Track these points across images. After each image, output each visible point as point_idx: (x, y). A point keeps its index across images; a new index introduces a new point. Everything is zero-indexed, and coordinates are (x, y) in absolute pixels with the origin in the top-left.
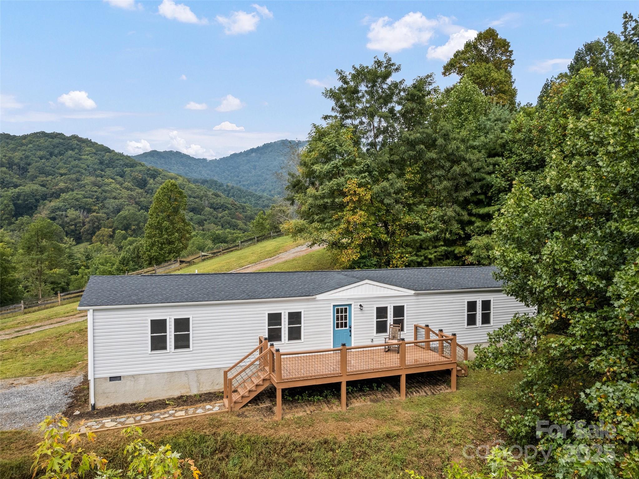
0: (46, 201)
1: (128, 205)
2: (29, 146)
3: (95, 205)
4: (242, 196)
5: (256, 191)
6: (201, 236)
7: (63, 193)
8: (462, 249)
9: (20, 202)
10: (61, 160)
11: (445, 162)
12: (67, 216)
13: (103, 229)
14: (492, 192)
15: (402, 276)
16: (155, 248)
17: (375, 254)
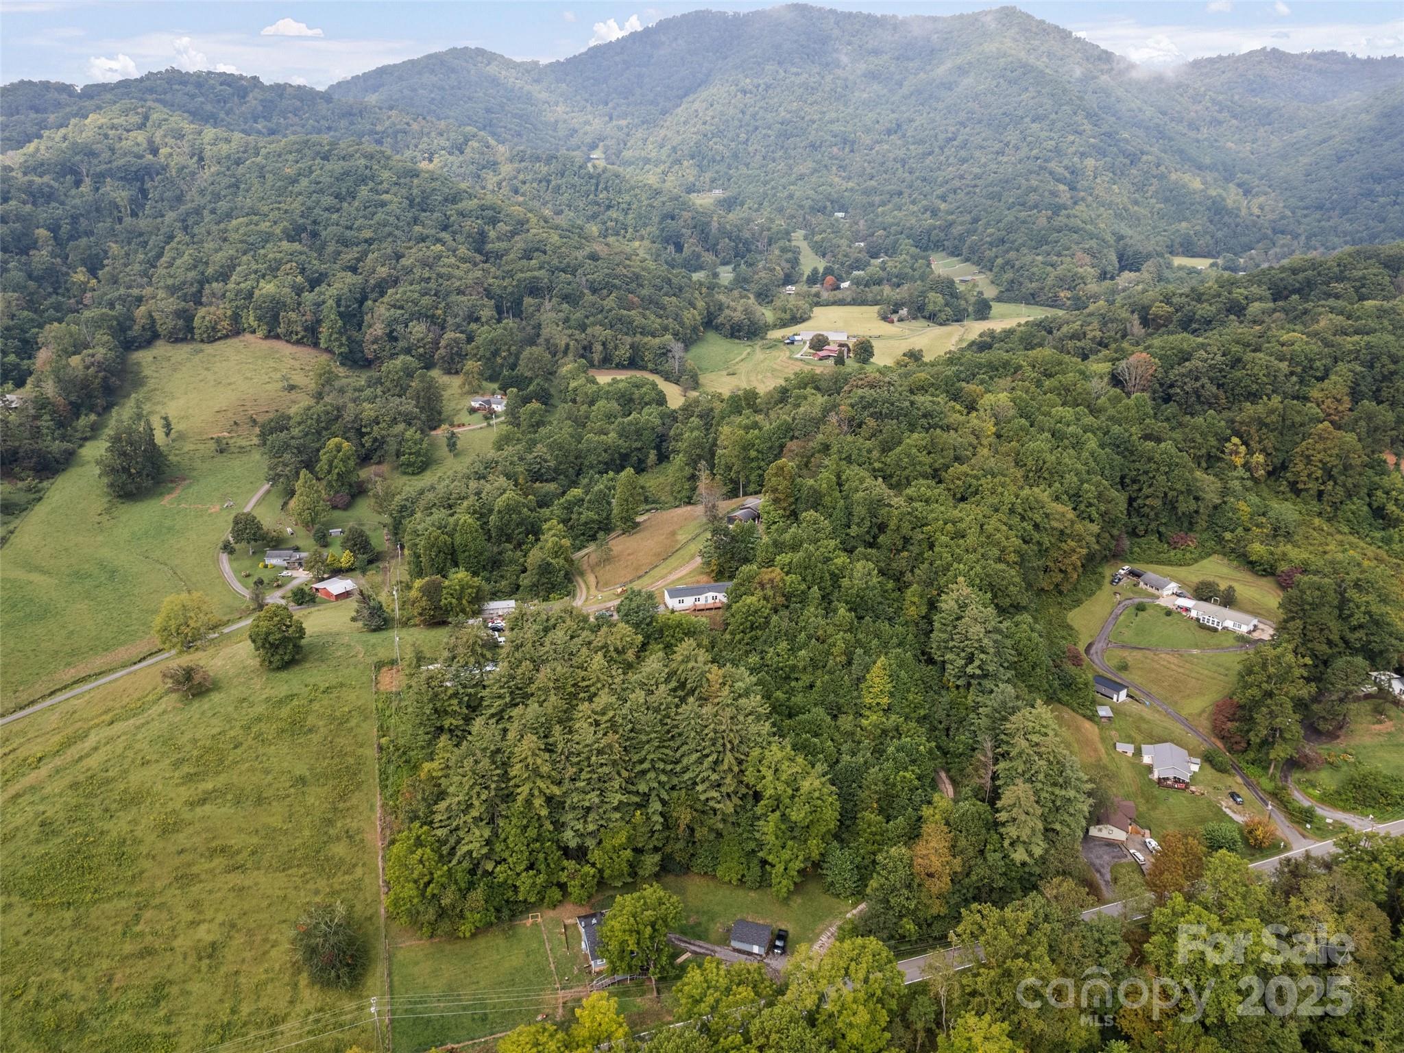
0: (370, 303)
3: (437, 308)
7: (389, 287)
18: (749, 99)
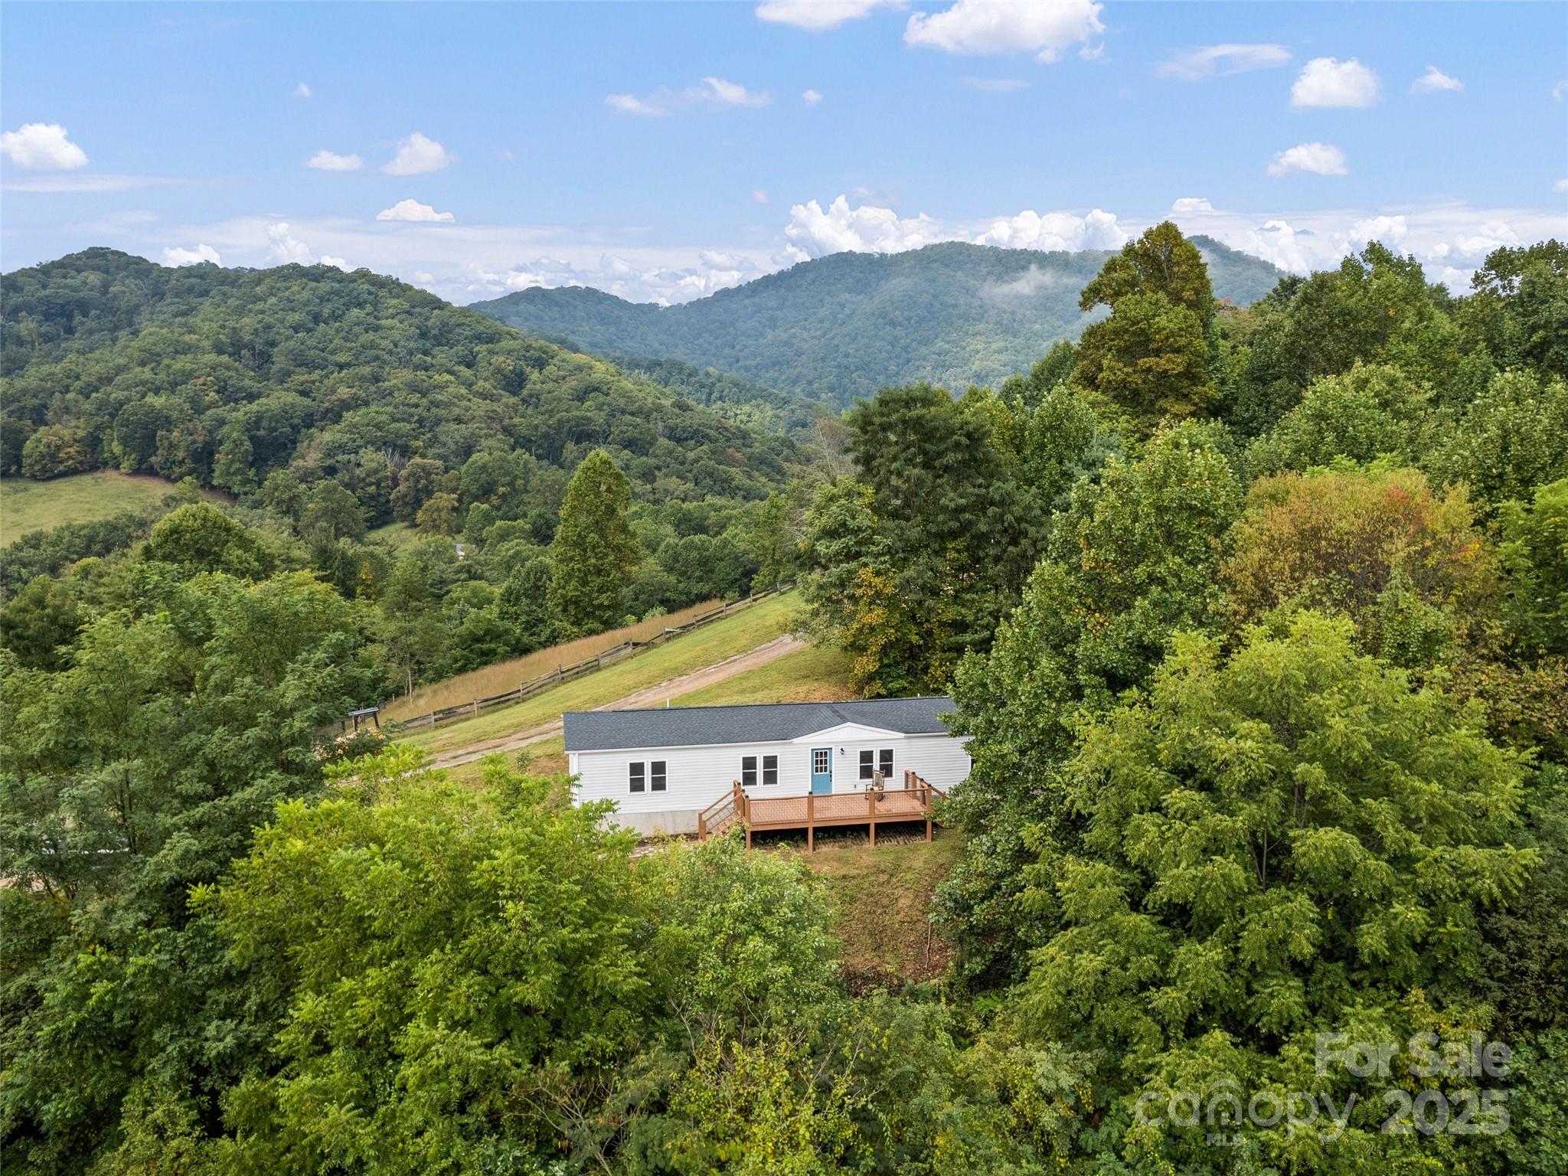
0: (312, 430)
1: (487, 436)
3: (416, 438)
4: (742, 399)
6: (650, 515)
7: (348, 410)
9: (262, 433)
10: (338, 331)
12: (359, 465)
13: (437, 494)
18: (899, 331)
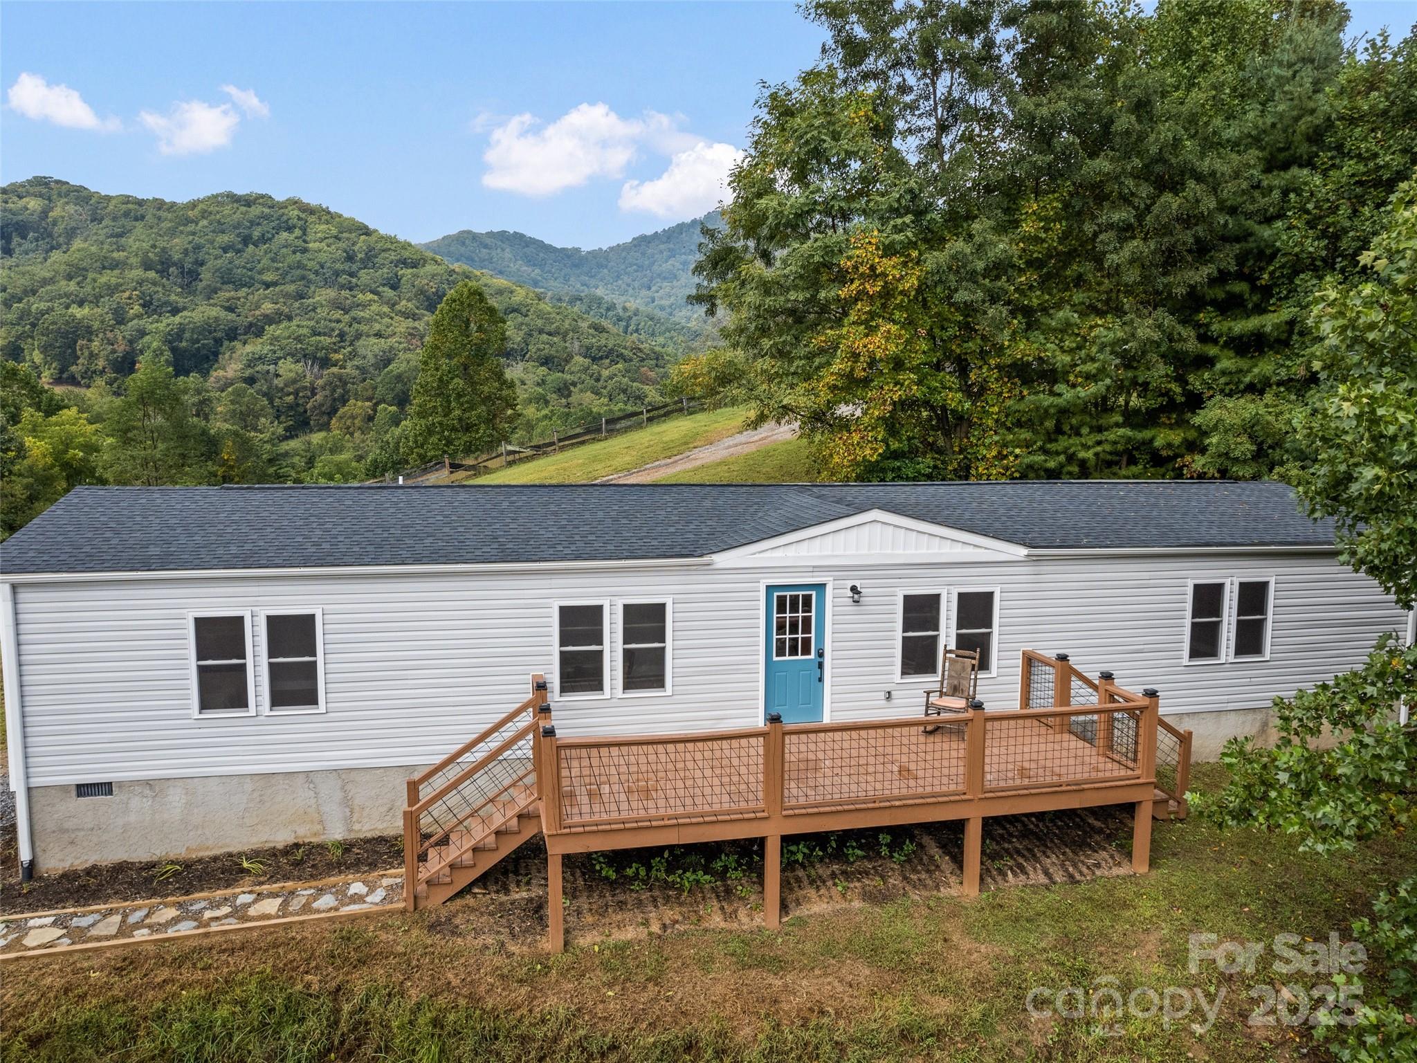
0: (235, 343)
1: (405, 350)
2: (201, 224)
3: (336, 351)
4: (657, 331)
5: (689, 319)
7: (270, 325)
8: (1176, 437)
9: (184, 344)
10: (266, 252)
11: (1137, 186)
12: (278, 376)
13: (352, 401)
14: (1272, 273)
15: (993, 503)
16: (434, 439)
17: (932, 447)
